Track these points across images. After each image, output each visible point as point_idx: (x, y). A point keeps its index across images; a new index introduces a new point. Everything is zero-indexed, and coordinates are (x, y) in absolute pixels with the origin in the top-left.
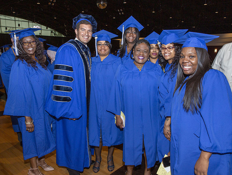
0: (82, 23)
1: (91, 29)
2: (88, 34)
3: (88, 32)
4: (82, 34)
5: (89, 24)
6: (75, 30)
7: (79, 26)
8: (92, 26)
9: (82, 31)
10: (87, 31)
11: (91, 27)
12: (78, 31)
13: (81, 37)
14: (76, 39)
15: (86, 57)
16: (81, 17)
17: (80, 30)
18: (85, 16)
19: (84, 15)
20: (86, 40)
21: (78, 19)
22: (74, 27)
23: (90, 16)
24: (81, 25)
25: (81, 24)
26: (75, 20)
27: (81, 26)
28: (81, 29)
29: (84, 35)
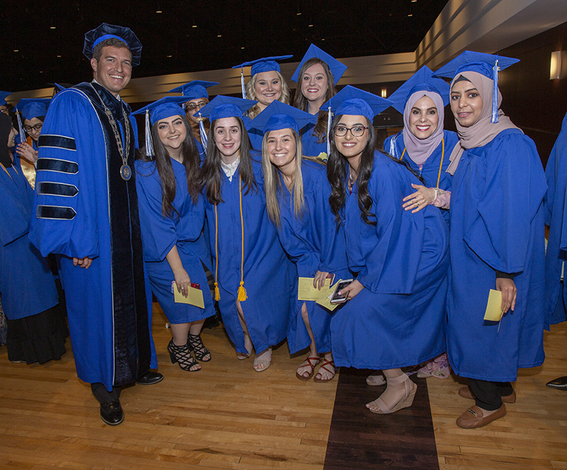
0: (108, 45)
1: (129, 59)
2: (122, 69)
3: (122, 66)
4: (109, 68)
5: (123, 46)
6: (92, 61)
7: (100, 51)
8: (131, 51)
9: (109, 62)
10: (120, 63)
11: (129, 54)
12: (98, 62)
13: (107, 75)
14: (95, 81)
15: (112, 122)
16: (105, 32)
17: (104, 61)
18: (114, 28)
19: (111, 27)
20: (118, 83)
21: (99, 35)
22: (86, 51)
23: (127, 29)
24: (105, 48)
25: (104, 46)
26: (89, 36)
27: (106, 50)
28: (106, 58)
29: (112, 72)
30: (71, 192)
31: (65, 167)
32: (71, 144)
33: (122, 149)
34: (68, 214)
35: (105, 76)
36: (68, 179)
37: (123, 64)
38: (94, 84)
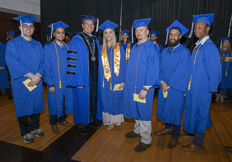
4: (87, 27)
6: (82, 25)
7: (84, 22)
13: (87, 29)
14: (84, 32)
15: (89, 43)
17: (85, 25)
20: (90, 31)
30: (75, 67)
31: (74, 59)
32: (76, 53)
33: (92, 51)
34: (74, 74)
35: (86, 29)
36: (74, 63)
37: (91, 25)
38: (84, 33)
